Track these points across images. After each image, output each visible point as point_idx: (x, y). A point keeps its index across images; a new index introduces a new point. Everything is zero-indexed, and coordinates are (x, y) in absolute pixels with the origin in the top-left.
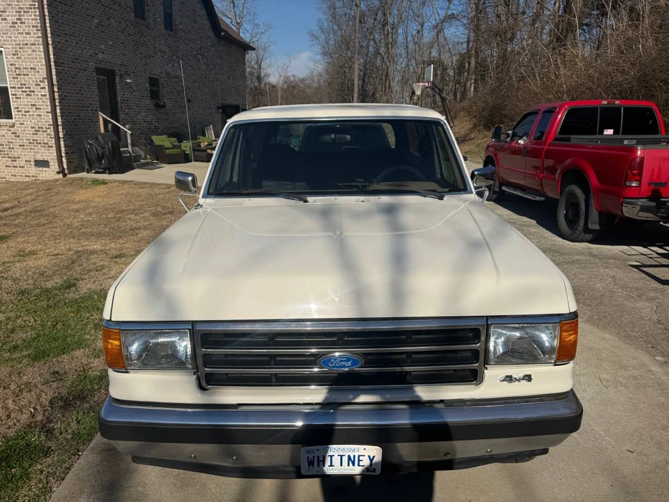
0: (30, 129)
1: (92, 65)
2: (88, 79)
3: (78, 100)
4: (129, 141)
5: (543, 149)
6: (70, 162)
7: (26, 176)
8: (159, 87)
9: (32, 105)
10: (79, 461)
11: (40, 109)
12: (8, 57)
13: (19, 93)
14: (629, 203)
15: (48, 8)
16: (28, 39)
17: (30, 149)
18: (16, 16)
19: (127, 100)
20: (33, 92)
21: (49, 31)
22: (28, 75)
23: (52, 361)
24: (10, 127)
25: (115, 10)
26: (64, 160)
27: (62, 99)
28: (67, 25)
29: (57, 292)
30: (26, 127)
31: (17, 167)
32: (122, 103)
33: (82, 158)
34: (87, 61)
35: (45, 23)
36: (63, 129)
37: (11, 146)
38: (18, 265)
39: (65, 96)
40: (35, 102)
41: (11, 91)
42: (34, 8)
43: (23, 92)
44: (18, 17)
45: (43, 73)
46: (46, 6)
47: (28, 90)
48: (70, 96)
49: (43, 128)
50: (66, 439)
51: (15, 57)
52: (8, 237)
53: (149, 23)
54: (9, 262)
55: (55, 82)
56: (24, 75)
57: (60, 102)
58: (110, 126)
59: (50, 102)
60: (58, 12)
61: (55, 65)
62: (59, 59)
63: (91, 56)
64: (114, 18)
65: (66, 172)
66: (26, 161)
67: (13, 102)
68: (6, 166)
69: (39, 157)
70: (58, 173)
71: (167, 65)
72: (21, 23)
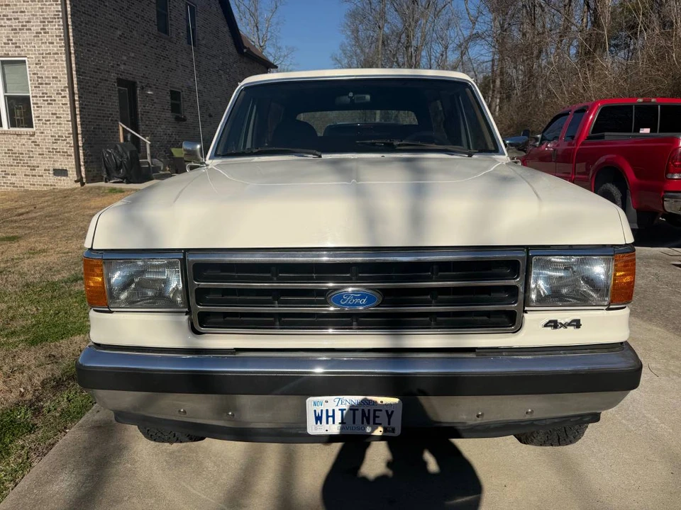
0: (50, 137)
1: (113, 76)
2: (109, 90)
3: (98, 110)
4: (148, 152)
5: (575, 149)
6: (88, 171)
7: (44, 185)
8: (180, 100)
9: (52, 114)
10: (65, 437)
11: (61, 117)
12: (31, 66)
13: (40, 101)
14: (671, 197)
15: (71, 18)
16: (51, 48)
17: (50, 158)
18: (40, 26)
19: (148, 112)
20: (55, 100)
21: (71, 41)
22: (50, 84)
23: (50, 346)
24: (31, 135)
25: (137, 23)
26: (83, 169)
27: (82, 108)
28: (90, 35)
29: (63, 284)
30: (46, 136)
31: (35, 176)
32: (143, 115)
33: (101, 167)
34: (109, 72)
35: (68, 32)
36: (82, 138)
37: (31, 155)
38: (26, 261)
39: (85, 105)
40: (56, 111)
41: (33, 100)
42: (58, 18)
43: (44, 100)
44: (42, 27)
45: (65, 82)
46: (69, 16)
47: (49, 99)
48: (91, 105)
49: (62, 137)
50: (55, 417)
51: (38, 66)
52: (20, 237)
53: (172, 38)
54: (19, 259)
55: (76, 90)
56: (46, 84)
57: (80, 111)
58: (129, 136)
59: (71, 111)
60: (82, 22)
61: (77, 74)
62: (81, 68)
63: (113, 67)
64: (137, 31)
65: (84, 180)
66: (45, 170)
67: (34, 110)
68: (25, 175)
69: (58, 166)
70: (76, 181)
71: (189, 79)
72: (45, 33)
